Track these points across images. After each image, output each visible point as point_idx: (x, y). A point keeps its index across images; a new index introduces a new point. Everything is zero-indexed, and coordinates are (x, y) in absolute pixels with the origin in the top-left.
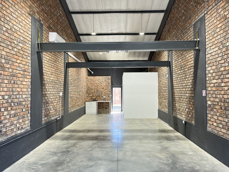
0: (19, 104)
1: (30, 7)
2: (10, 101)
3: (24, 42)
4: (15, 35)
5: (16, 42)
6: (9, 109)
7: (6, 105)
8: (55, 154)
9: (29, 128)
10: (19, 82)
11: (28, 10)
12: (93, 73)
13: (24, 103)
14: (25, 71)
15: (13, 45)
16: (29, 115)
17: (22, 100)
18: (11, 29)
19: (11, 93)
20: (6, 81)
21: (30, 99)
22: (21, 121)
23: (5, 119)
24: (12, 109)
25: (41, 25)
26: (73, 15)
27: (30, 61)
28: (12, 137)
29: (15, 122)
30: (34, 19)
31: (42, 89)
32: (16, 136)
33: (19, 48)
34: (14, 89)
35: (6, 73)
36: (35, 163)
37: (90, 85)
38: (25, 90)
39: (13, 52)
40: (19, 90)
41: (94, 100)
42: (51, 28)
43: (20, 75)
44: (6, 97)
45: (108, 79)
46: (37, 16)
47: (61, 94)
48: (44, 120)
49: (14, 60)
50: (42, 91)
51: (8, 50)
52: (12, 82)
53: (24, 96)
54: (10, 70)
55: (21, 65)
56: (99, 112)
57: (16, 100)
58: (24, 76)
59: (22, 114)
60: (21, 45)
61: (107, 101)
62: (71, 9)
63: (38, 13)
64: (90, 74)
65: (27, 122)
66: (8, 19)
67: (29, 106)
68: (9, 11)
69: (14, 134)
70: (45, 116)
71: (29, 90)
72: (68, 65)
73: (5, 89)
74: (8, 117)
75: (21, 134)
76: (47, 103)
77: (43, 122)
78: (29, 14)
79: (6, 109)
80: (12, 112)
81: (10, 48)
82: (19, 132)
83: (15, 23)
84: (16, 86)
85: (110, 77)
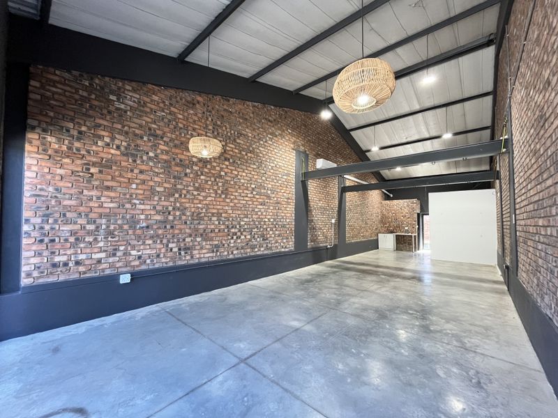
0: (284, 226)
1: (294, 143)
2: (275, 223)
3: (288, 175)
4: (280, 170)
5: (280, 176)
6: (274, 229)
7: (271, 226)
8: (312, 275)
9: (293, 248)
10: (283, 208)
11: (292, 146)
12: (392, 196)
13: (287, 226)
14: (288, 199)
15: (278, 178)
16: (293, 237)
17: (285, 223)
18: (276, 166)
19: (276, 217)
20: (272, 208)
21: (294, 223)
22: (285, 241)
23: (271, 237)
24: (276, 230)
25: (307, 156)
26: (352, 133)
27: (294, 190)
28: (276, 253)
29: (279, 241)
30: (298, 152)
31: (307, 214)
32: (280, 252)
33: (284, 180)
34: (278, 214)
35: (272, 201)
36: (292, 277)
37: (385, 213)
38: (288, 215)
39: (277, 184)
40: (283, 215)
41: (392, 232)
42: (319, 155)
43: (283, 203)
44: (272, 220)
45: (413, 203)
46: (302, 148)
47: (333, 221)
48: (310, 244)
49: (279, 190)
50: (308, 217)
51: (273, 184)
52: (277, 208)
53: (288, 221)
54: (275, 199)
55: (285, 194)
56: (398, 249)
57: (280, 223)
58: (288, 203)
59: (286, 235)
60: (285, 177)
61: (410, 234)
62: (348, 127)
63: (303, 145)
64: (387, 198)
65: (290, 243)
66: (273, 159)
67: (293, 229)
68: (273, 153)
69: (278, 251)
70: (312, 242)
71: (293, 215)
72: (344, 190)
73: (271, 214)
74: (273, 236)
75: (284, 252)
76: (314, 228)
77: (309, 247)
78: (293, 149)
79: (271, 230)
80: (277, 232)
81: (275, 181)
82: (283, 250)
83: (279, 161)
84: (280, 211)
85: (415, 200)
